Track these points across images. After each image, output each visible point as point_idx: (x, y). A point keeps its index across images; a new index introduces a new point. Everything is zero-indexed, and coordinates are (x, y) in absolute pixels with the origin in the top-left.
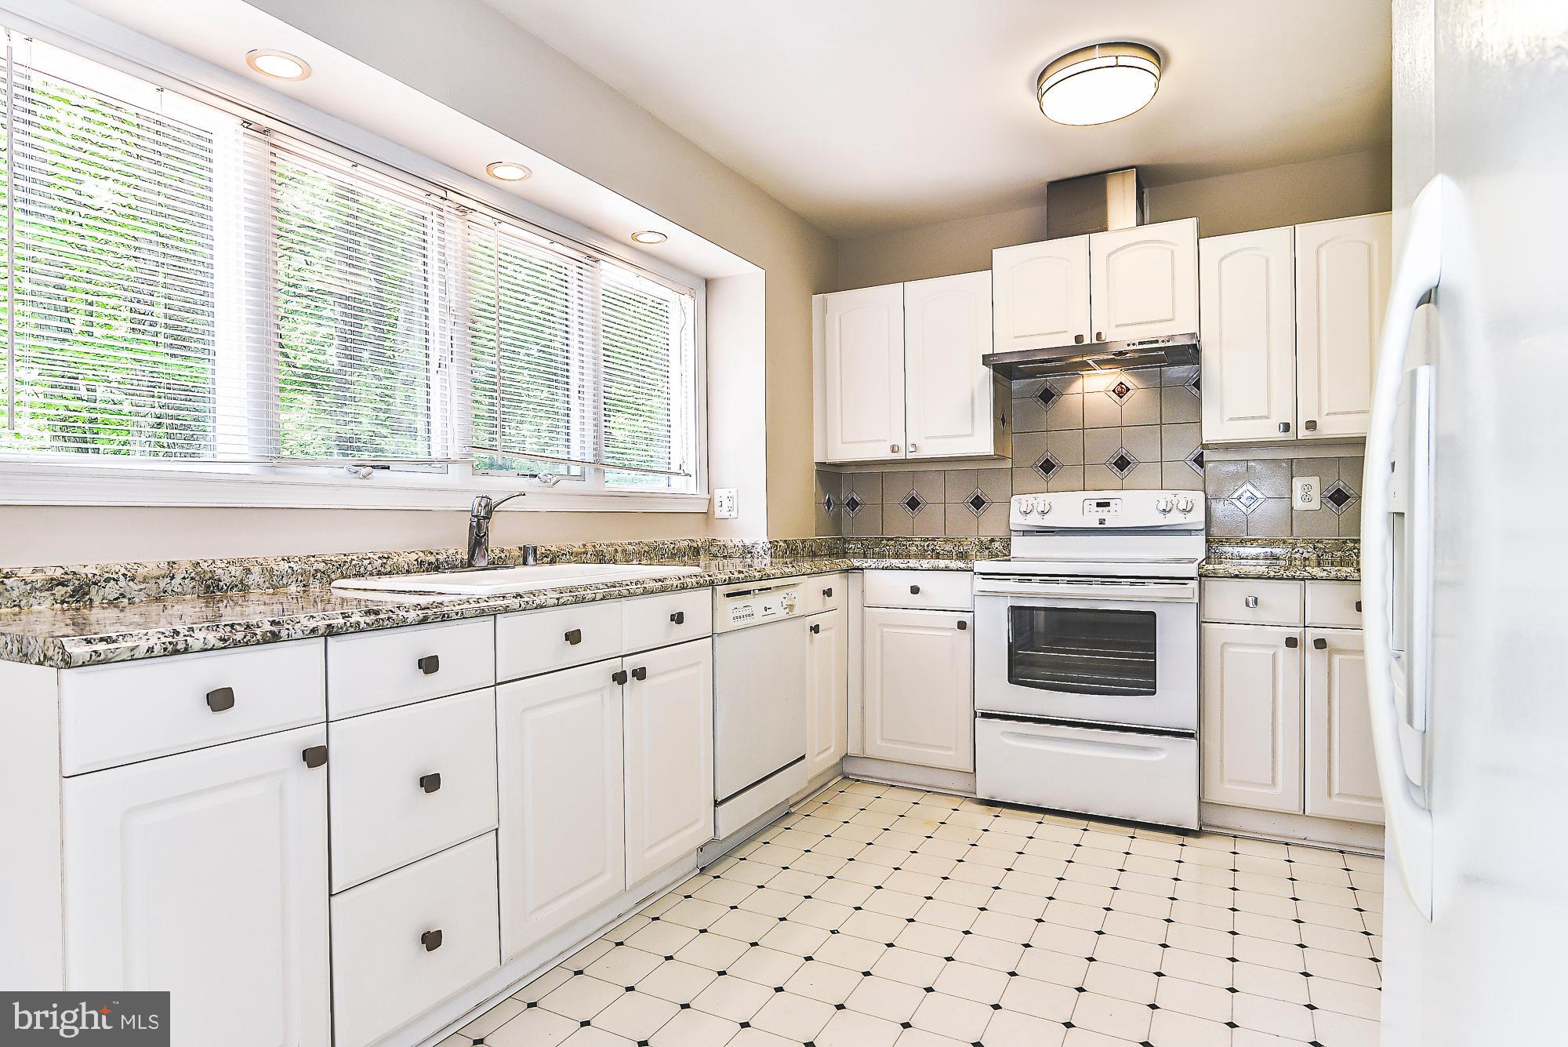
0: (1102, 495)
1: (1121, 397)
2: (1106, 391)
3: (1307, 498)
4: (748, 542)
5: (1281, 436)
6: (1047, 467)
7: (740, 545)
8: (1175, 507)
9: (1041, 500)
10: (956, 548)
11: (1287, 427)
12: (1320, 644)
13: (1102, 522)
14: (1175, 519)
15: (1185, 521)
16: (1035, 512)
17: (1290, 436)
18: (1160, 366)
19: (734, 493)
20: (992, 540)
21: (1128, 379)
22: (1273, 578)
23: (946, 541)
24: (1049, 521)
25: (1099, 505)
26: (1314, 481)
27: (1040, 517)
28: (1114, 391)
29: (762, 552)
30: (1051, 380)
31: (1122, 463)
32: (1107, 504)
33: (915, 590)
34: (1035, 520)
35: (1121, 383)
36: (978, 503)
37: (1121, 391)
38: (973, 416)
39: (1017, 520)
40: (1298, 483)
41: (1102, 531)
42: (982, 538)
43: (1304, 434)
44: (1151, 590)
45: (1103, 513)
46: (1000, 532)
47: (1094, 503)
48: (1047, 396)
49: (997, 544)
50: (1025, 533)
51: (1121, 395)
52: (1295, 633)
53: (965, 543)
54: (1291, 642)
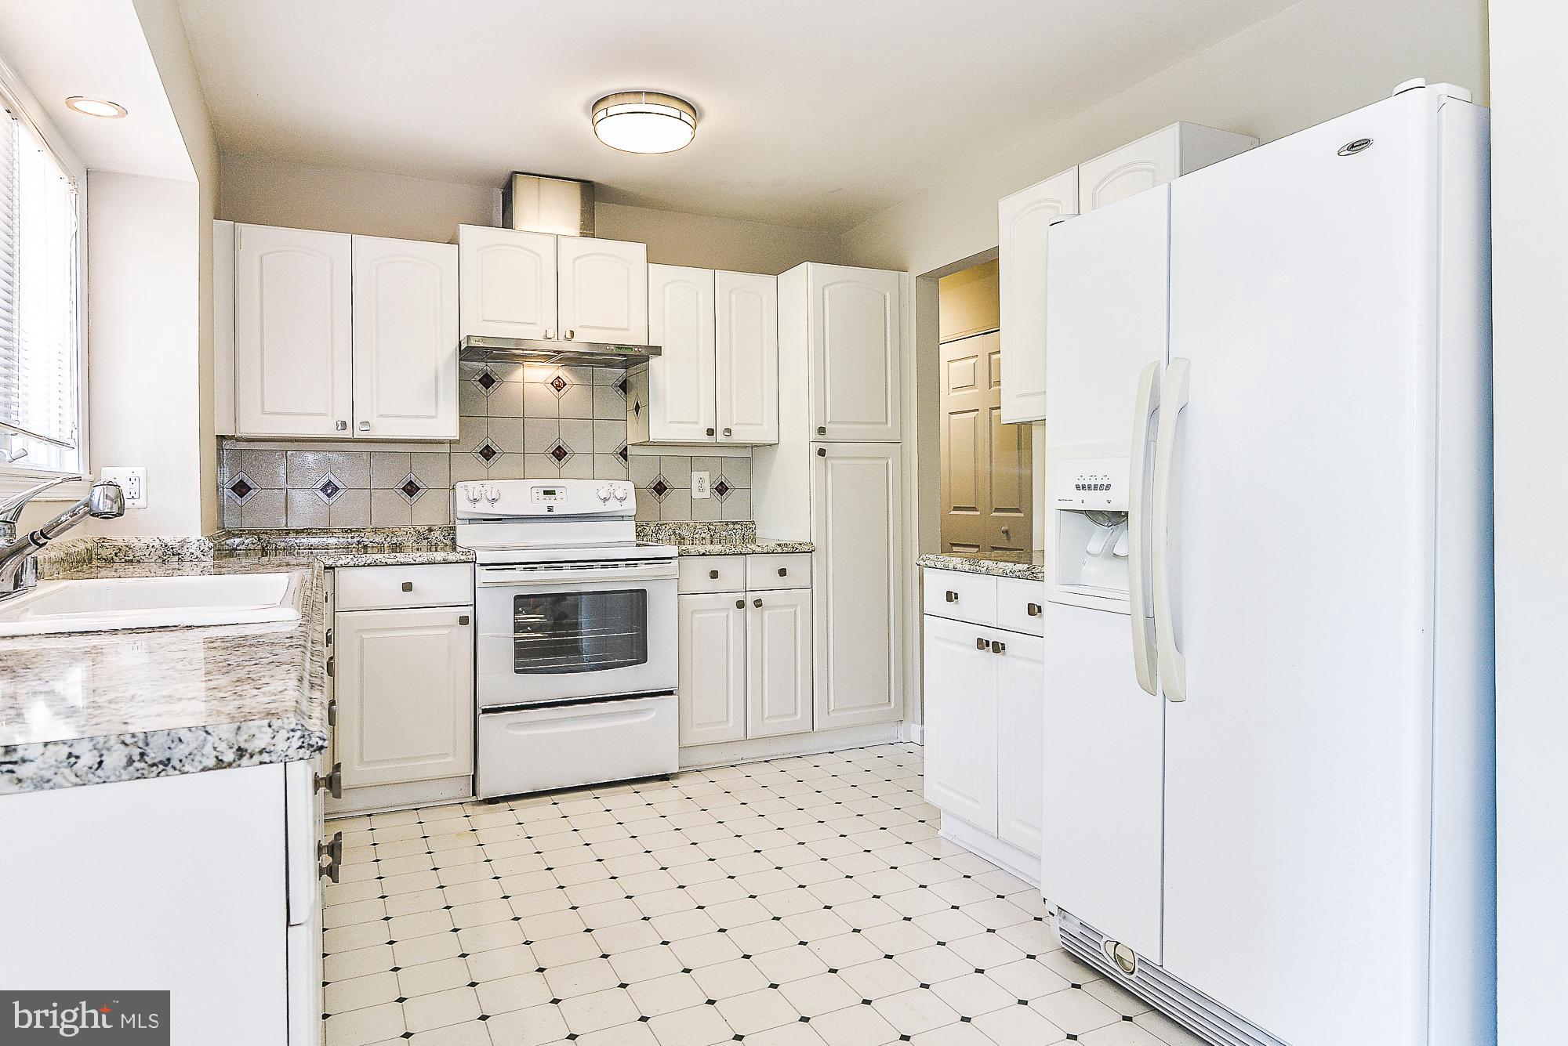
0: (549, 484)
1: (559, 391)
2: (545, 384)
3: (701, 489)
4: (168, 539)
5: (706, 438)
6: (488, 453)
7: (157, 544)
8: (612, 496)
9: (492, 487)
10: (389, 539)
11: (710, 432)
12: (758, 603)
13: (550, 509)
14: (613, 506)
15: (621, 508)
16: (484, 500)
17: (711, 439)
18: (593, 367)
19: (140, 471)
20: (430, 530)
21: (564, 374)
22: (728, 555)
23: (375, 531)
24: (499, 509)
25: (546, 493)
26: (706, 475)
27: (489, 504)
28: (552, 384)
29: (199, 553)
30: (490, 367)
31: (559, 454)
32: (552, 493)
33: (407, 587)
34: (484, 508)
35: (559, 377)
36: (411, 489)
37: (559, 385)
38: (437, 396)
39: (464, 507)
40: (696, 475)
41: (550, 517)
42: (419, 528)
43: (720, 437)
44: (643, 569)
45: (549, 501)
46: (439, 520)
47: (541, 491)
48: (487, 381)
49: (437, 534)
50: (471, 520)
51: (558, 388)
52: (740, 596)
53: (400, 534)
54: (741, 604)
